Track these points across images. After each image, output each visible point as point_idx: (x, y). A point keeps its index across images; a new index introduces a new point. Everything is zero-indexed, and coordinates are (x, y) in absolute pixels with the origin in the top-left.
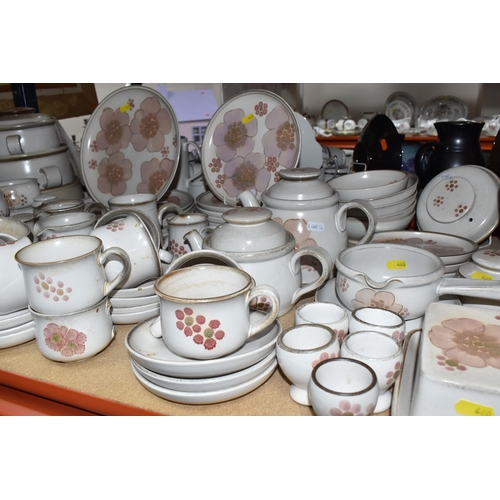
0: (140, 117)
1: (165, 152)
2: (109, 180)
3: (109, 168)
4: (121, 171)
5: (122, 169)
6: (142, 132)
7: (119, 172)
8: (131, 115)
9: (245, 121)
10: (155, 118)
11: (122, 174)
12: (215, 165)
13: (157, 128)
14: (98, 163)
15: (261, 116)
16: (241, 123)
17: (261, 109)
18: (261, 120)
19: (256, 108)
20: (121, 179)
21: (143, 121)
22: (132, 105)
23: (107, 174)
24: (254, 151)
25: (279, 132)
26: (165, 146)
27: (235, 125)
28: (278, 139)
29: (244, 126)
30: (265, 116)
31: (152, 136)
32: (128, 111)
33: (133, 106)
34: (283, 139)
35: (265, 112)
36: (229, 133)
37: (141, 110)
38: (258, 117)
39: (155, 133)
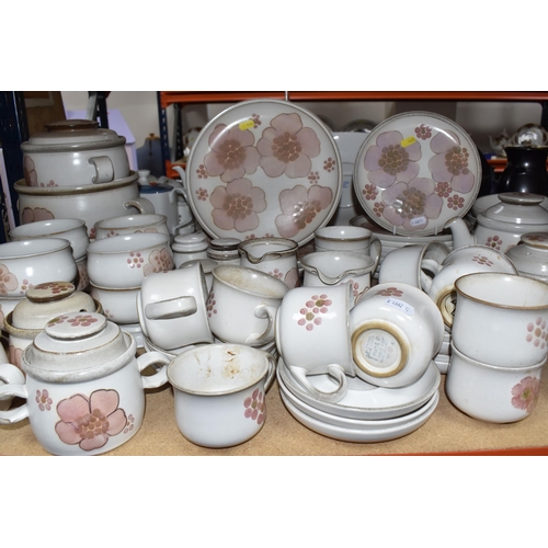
0: (271, 136)
1: (313, 177)
2: (230, 214)
3: (229, 199)
4: (248, 201)
5: (249, 200)
6: (276, 155)
7: (245, 203)
8: (258, 133)
9: (404, 144)
10: (294, 138)
11: (251, 206)
12: (370, 192)
13: (299, 150)
14: (209, 193)
15: (424, 138)
16: (398, 146)
17: (423, 133)
18: (425, 144)
19: (417, 130)
20: (249, 212)
21: (276, 141)
22: (257, 122)
23: (225, 207)
24: (420, 176)
25: (449, 156)
26: (314, 170)
27: (391, 148)
28: (447, 163)
29: (403, 149)
30: (429, 140)
31: (292, 159)
32: (251, 128)
33: (259, 123)
34: (454, 164)
35: (429, 135)
36: (384, 156)
37: (272, 127)
38: (420, 140)
39: (296, 156)
